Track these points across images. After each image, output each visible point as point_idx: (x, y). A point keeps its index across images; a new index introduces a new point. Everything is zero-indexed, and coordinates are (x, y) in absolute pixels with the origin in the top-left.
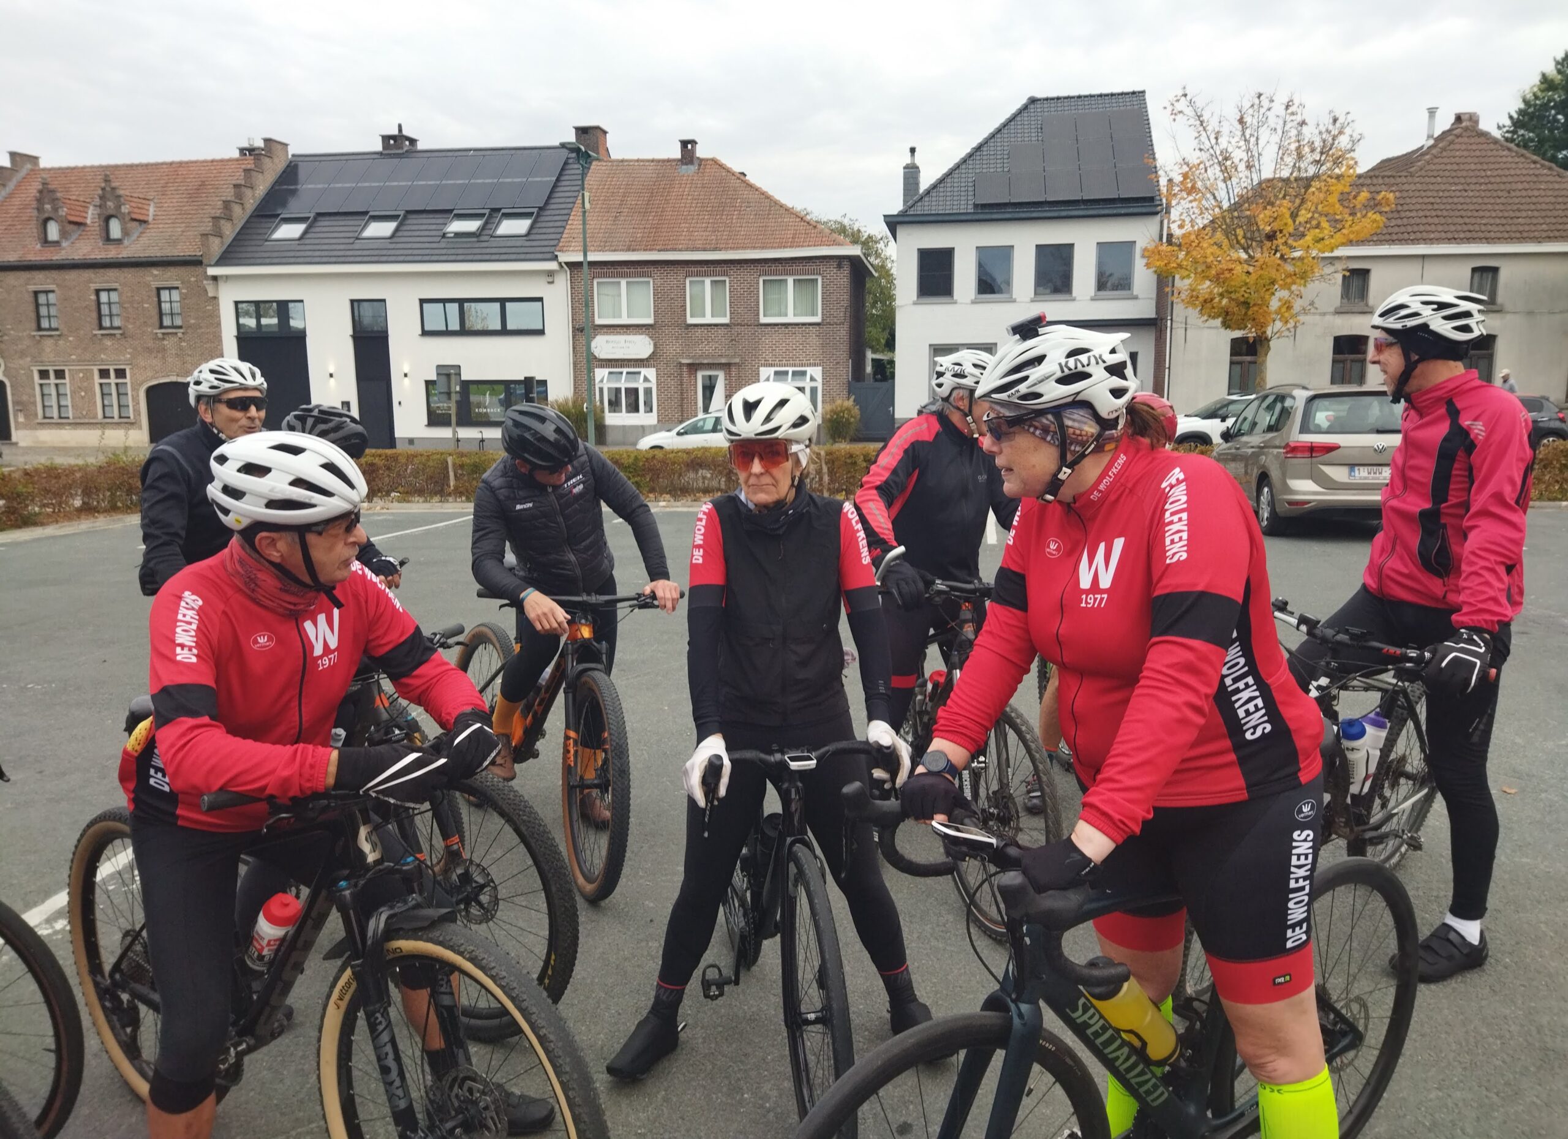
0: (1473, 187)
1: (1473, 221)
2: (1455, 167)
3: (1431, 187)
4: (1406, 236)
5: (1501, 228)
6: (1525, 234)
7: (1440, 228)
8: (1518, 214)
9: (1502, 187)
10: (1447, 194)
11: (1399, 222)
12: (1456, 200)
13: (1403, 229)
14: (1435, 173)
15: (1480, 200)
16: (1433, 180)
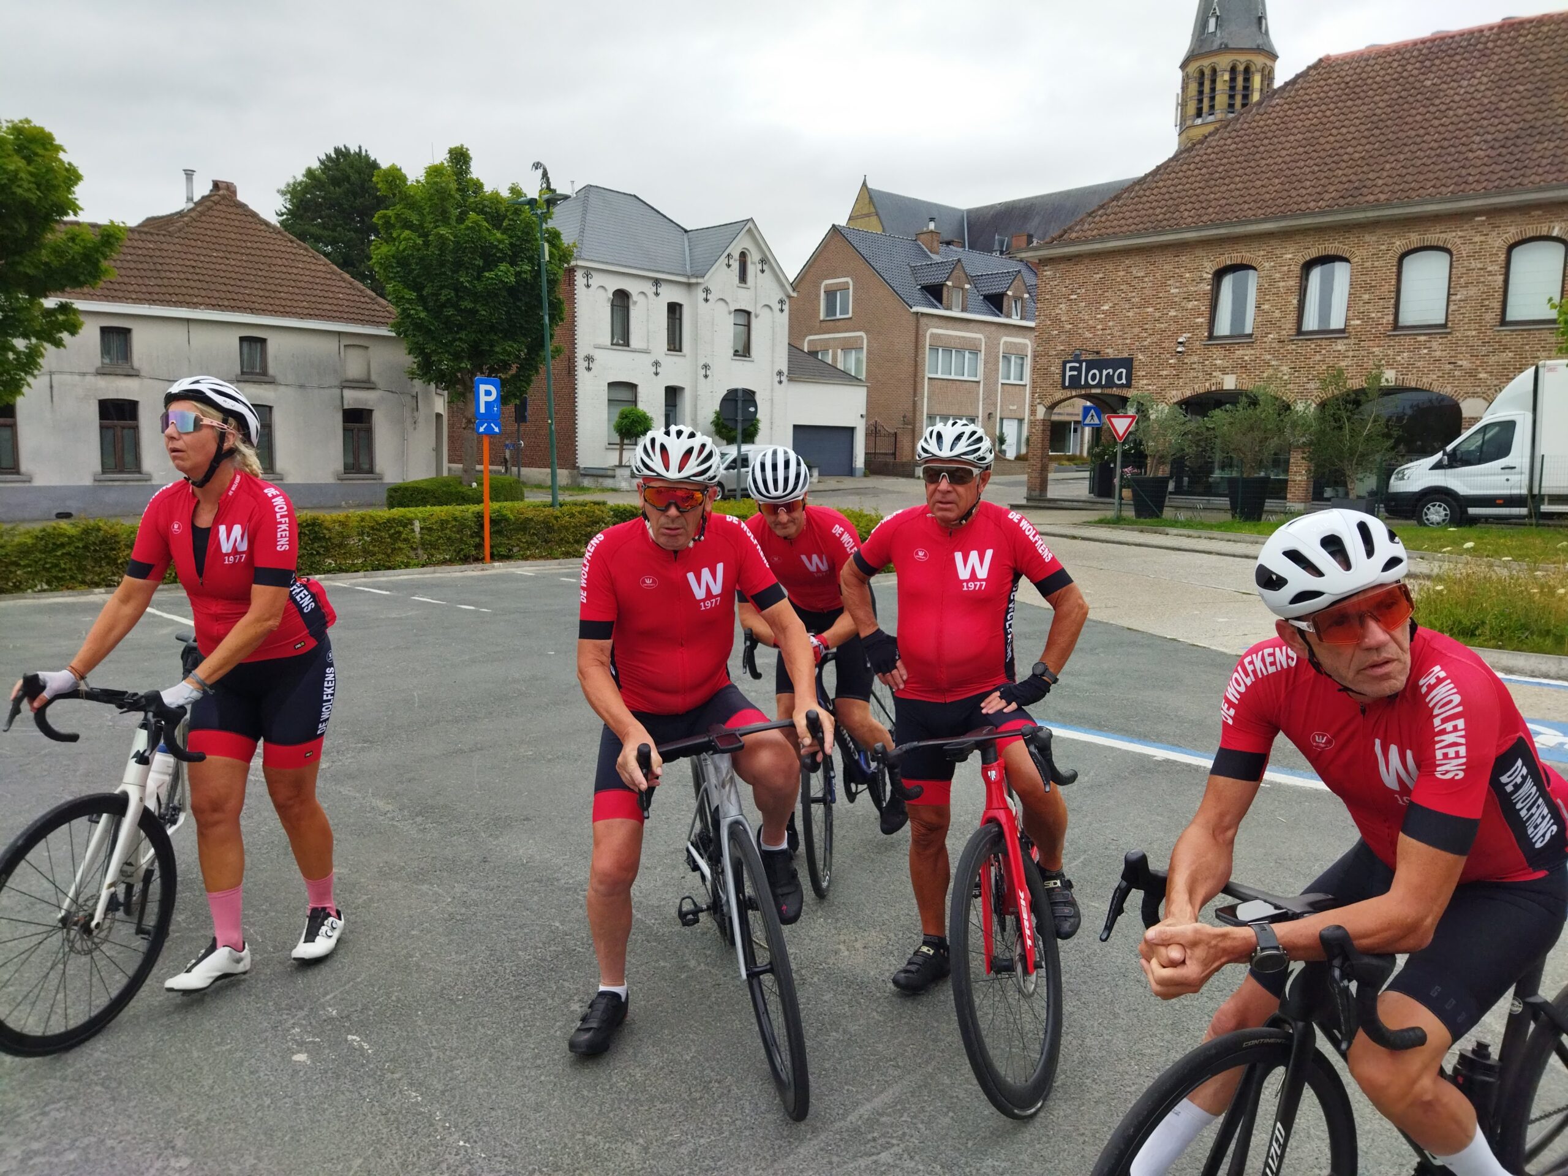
0: (234, 256)
1: (237, 290)
2: (215, 233)
3: (191, 250)
4: (168, 297)
5: (266, 301)
6: (288, 309)
7: (203, 293)
8: (281, 289)
9: (263, 260)
10: (208, 259)
11: (159, 282)
12: (218, 267)
13: (164, 290)
14: (195, 237)
15: (242, 270)
16: (193, 243)
